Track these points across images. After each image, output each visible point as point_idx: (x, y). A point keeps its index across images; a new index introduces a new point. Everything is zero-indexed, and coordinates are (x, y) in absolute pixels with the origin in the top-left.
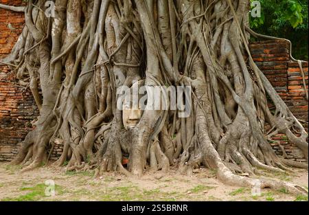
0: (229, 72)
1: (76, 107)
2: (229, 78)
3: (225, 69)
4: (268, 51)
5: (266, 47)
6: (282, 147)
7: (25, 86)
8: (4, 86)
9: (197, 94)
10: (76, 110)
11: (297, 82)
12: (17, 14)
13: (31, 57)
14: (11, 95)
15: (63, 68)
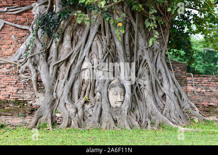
0: (160, 78)
1: (69, 94)
2: (160, 80)
3: (158, 76)
4: (178, 68)
5: (178, 66)
6: (188, 117)
7: (27, 78)
8: (6, 78)
11: (190, 85)
12: (20, 30)
13: (33, 59)
14: (12, 84)
15: (58, 69)
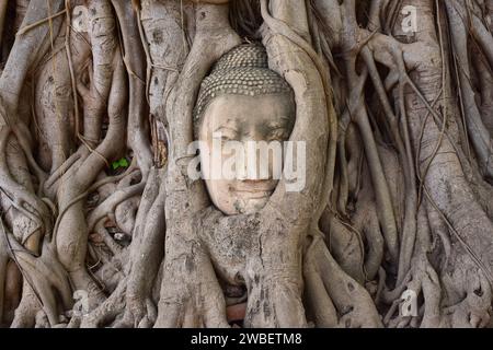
1: (11, 134)
9: (426, 88)
10: (13, 142)
